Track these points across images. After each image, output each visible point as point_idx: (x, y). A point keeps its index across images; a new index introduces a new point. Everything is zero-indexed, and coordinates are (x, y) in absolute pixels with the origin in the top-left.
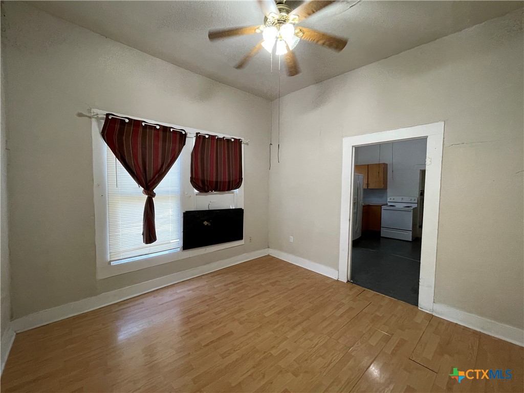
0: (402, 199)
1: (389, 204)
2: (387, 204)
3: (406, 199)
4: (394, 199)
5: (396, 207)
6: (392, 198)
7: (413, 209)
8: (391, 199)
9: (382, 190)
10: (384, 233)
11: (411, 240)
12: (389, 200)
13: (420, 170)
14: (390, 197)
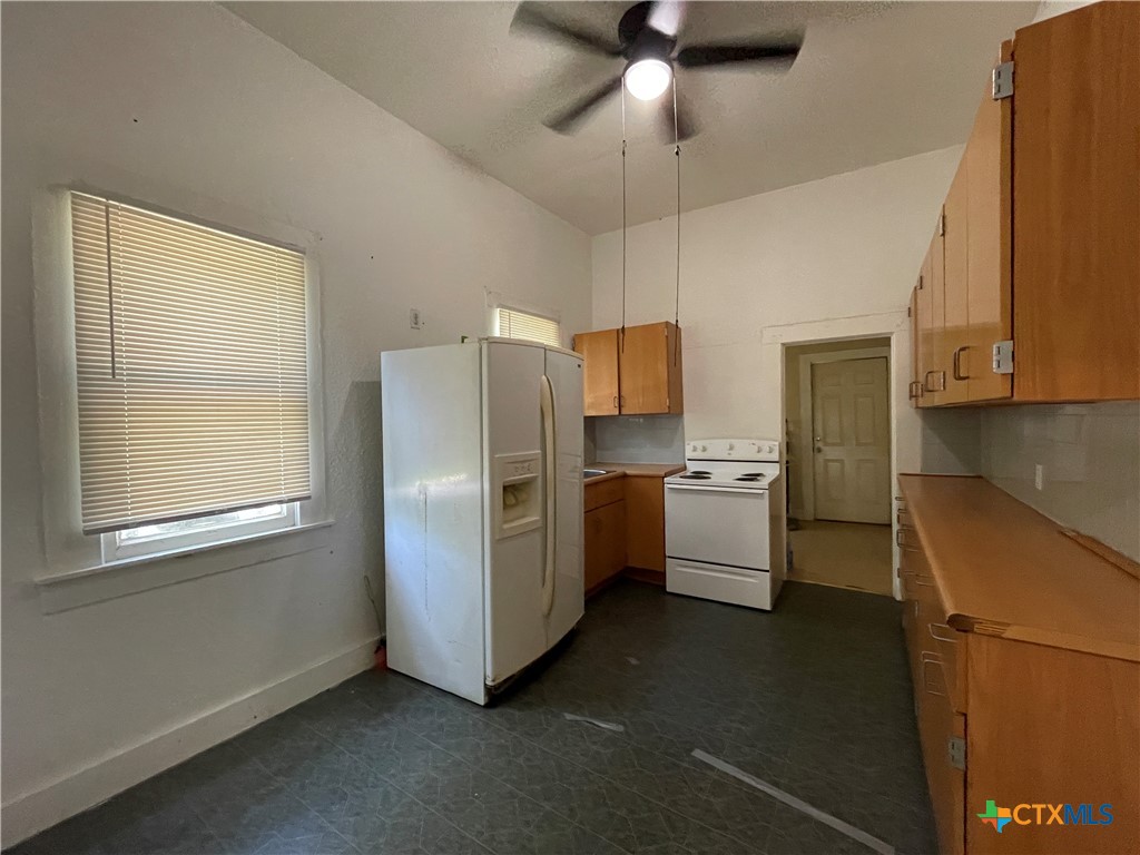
0: (731, 448)
1: (692, 467)
2: (685, 468)
3: (744, 449)
4: (704, 449)
5: (714, 479)
6: (699, 444)
7: (771, 484)
8: (695, 449)
9: (668, 415)
10: (679, 579)
11: (768, 607)
12: (689, 454)
13: (783, 344)
14: (692, 444)
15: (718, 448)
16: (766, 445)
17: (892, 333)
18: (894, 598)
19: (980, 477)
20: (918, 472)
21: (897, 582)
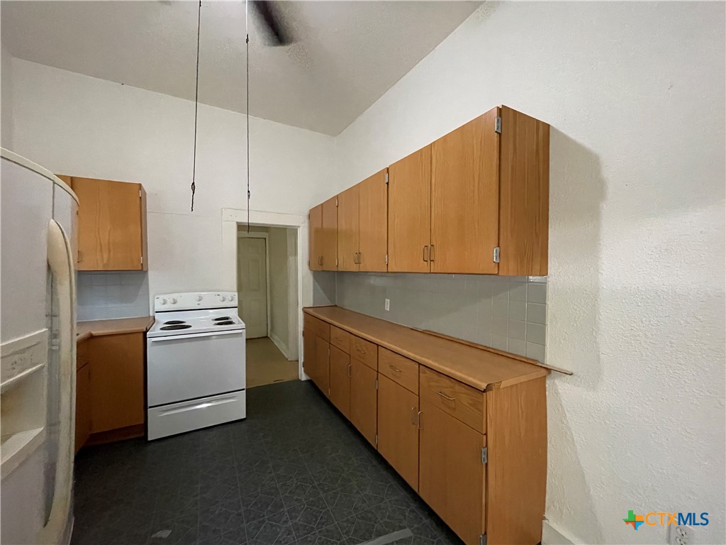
0: (200, 299)
1: (162, 319)
2: (156, 321)
3: (210, 299)
4: (175, 302)
5: (194, 327)
6: (169, 298)
8: (163, 302)
11: (244, 416)
12: (157, 306)
13: (237, 223)
14: (162, 297)
15: (187, 300)
16: (228, 295)
17: (299, 227)
18: (300, 380)
19: (336, 306)
20: (312, 306)
21: (301, 370)
